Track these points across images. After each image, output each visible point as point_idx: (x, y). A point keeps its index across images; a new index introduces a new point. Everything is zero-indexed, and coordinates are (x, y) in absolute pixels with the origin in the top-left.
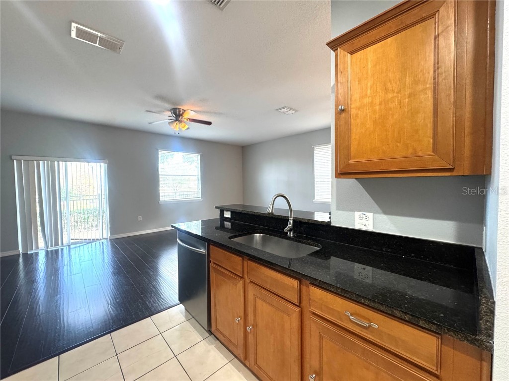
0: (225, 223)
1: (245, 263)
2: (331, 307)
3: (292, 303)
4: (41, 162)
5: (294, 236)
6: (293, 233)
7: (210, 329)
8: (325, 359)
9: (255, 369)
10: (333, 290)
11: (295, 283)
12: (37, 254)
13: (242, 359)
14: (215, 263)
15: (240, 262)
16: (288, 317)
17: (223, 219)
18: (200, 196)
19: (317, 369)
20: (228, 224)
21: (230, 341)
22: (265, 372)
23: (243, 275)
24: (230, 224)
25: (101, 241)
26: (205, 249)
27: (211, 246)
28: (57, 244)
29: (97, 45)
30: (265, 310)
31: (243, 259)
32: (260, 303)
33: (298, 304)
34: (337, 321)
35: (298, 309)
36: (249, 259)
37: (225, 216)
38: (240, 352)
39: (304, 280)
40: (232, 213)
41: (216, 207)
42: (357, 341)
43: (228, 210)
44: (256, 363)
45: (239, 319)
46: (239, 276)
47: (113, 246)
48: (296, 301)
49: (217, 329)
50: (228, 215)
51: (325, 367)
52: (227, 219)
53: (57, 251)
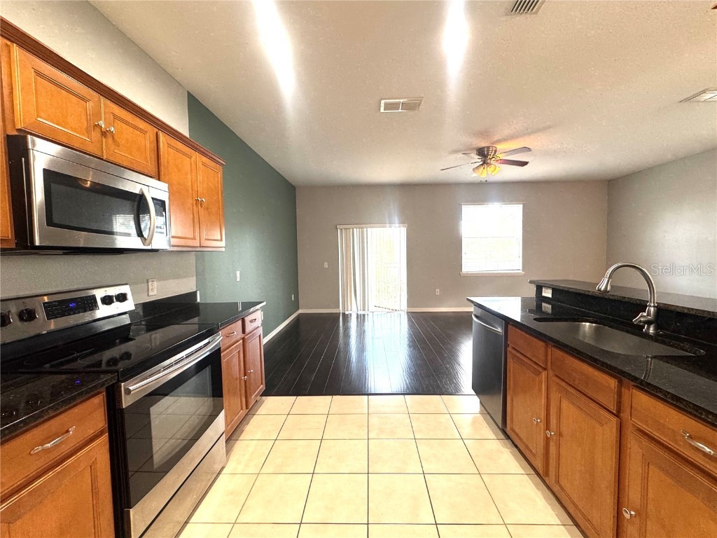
0: (544, 304)
1: (549, 350)
2: (662, 421)
3: (608, 410)
4: (355, 230)
5: (657, 334)
6: (656, 329)
7: (505, 429)
8: (651, 495)
9: (556, 489)
10: (660, 395)
11: (612, 383)
12: (351, 315)
13: (541, 473)
14: (514, 348)
15: (543, 349)
16: (601, 428)
17: (540, 298)
18: (521, 268)
19: (639, 507)
20: (547, 307)
21: (527, 447)
22: (568, 495)
23: (546, 365)
24: (550, 306)
25: (399, 312)
26: (502, 329)
27: (510, 326)
28: (364, 310)
29: (400, 111)
30: (571, 413)
31: (547, 345)
32: (565, 404)
33: (615, 412)
34: (671, 443)
35: (614, 420)
36: (554, 346)
37: (544, 294)
38: (539, 465)
39: (625, 380)
40: (555, 291)
41: (531, 282)
42: (699, 478)
43: (548, 287)
44: (558, 482)
45: (539, 421)
46: (540, 366)
47: (409, 319)
48: (613, 408)
49: (513, 430)
50: (547, 293)
51: (650, 507)
52: (546, 300)
53: (364, 315)
